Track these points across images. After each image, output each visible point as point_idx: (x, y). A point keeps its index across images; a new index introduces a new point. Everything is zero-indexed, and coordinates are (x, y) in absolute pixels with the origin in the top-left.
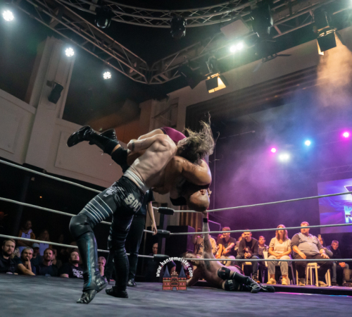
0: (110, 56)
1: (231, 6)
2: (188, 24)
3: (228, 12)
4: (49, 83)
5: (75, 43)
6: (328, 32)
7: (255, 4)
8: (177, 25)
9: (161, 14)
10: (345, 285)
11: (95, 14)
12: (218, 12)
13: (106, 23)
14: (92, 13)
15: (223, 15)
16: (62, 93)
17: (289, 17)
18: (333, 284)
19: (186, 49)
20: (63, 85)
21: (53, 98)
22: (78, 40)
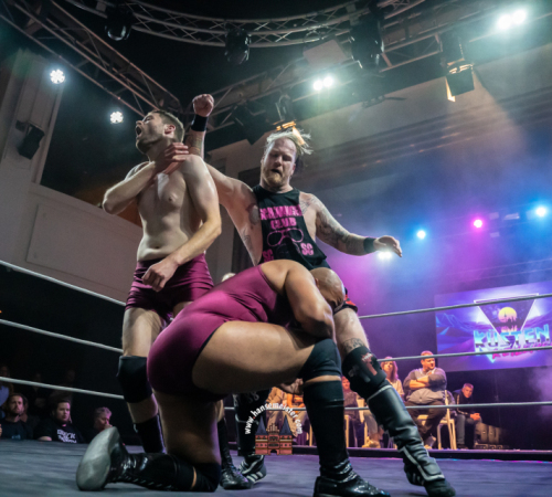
0: (122, 86)
1: (320, 19)
2: (253, 41)
3: (315, 27)
4: (20, 126)
5: (67, 62)
6: (463, 68)
7: (356, 18)
8: (236, 42)
9: (210, 24)
10: (478, 447)
11: (105, 17)
12: (300, 26)
13: (123, 33)
14: (101, 15)
15: (307, 32)
16: (41, 143)
17: (405, 41)
18: (458, 446)
19: (243, 82)
20: (43, 129)
21: (26, 150)
22: (71, 57)
